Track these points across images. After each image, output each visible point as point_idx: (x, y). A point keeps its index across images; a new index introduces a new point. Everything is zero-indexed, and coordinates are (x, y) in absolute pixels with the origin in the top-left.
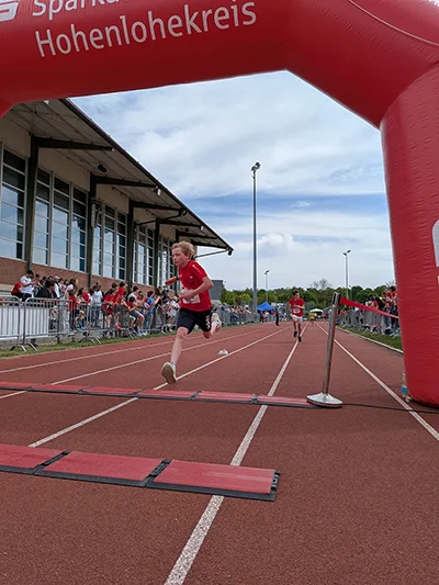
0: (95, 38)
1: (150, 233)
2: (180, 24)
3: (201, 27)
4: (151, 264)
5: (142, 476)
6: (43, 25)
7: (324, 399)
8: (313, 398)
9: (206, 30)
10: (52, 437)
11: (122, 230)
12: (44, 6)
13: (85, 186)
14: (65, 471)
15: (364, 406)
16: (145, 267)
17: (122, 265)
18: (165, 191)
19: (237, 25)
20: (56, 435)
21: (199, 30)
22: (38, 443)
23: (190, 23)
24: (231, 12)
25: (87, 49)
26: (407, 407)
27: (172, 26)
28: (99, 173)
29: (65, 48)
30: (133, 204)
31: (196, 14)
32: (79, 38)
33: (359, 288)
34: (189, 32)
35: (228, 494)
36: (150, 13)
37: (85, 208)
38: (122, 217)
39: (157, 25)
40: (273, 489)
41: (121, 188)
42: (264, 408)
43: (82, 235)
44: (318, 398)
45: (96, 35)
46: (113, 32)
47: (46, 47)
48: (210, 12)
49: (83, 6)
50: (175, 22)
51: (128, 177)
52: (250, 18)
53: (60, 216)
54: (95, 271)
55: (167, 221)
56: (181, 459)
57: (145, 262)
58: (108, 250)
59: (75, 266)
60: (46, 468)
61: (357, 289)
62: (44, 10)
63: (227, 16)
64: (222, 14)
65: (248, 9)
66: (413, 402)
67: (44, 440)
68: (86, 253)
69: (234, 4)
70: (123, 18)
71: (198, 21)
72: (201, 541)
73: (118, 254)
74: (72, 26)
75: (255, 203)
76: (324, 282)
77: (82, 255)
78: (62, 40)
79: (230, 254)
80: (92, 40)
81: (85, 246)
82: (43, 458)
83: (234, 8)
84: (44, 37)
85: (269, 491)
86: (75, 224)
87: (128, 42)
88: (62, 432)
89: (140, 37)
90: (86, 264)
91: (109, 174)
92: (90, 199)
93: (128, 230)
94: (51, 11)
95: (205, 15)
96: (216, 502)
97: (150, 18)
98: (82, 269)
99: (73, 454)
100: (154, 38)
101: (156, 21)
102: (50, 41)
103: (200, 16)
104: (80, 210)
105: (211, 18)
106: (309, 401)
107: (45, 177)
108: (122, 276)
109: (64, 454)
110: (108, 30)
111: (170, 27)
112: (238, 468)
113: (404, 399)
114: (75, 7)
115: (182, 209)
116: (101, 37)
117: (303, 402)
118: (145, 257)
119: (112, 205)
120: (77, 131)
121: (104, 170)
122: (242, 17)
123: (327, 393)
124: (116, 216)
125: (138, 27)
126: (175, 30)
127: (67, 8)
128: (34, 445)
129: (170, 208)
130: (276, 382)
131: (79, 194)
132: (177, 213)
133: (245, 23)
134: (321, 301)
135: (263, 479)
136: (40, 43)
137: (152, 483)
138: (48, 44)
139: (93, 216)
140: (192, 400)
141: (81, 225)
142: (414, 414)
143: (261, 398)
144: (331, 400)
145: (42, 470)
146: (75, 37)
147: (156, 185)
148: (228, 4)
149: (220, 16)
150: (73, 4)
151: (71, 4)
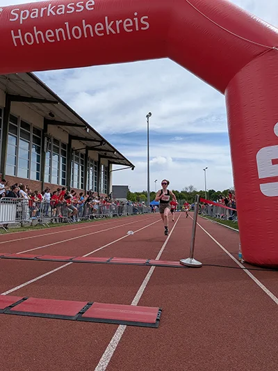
0: (49, 35)
1: (82, 156)
2: (102, 28)
3: (116, 30)
4: (82, 175)
5: (74, 313)
6: (16, 27)
7: (191, 262)
8: (184, 261)
9: (118, 32)
10: (16, 289)
11: (64, 153)
12: (17, 15)
13: (41, 126)
14: (24, 310)
15: (215, 266)
16: (78, 177)
17: (64, 176)
18: (91, 129)
19: (137, 29)
20: (19, 287)
21: (114, 32)
22: (7, 292)
23: (108, 27)
24: (134, 22)
25: (44, 42)
26: (242, 267)
27: (97, 29)
28: (50, 118)
29: (30, 42)
30: (71, 137)
31: (112, 22)
32: (39, 35)
33: (214, 191)
34: (108, 33)
35: (129, 324)
36: (84, 21)
37: (40, 140)
38: (64, 146)
39: (88, 28)
40: (157, 320)
41: (63, 127)
42: (153, 268)
43: (38, 157)
44: (187, 261)
45: (49, 33)
46: (60, 32)
47: (18, 40)
48: (121, 21)
49: (42, 16)
50: (99, 27)
51: (68, 121)
52: (145, 26)
53: (24, 145)
54: (46, 180)
55: (93, 148)
56: (100, 302)
57: (79, 174)
58: (55, 166)
59: (33, 177)
60: (12, 309)
61: (212, 192)
62: (17, 18)
63: (131, 24)
64: (128, 22)
65: (144, 20)
66: (246, 263)
67: (11, 291)
68: (41, 168)
69: (136, 17)
70: (67, 23)
71: (114, 27)
72: (111, 354)
73: (61, 169)
74: (35, 28)
75: (149, 137)
76: (191, 187)
77: (38, 169)
78: (28, 36)
79: (133, 169)
80: (47, 36)
81: (40, 164)
82: (10, 302)
83: (136, 19)
84: (16, 34)
85: (155, 321)
86: (33, 150)
87: (70, 38)
88: (23, 285)
89: (77, 35)
90: (40, 176)
91: (56, 118)
92: (43, 134)
93: (68, 154)
94: (22, 18)
95: (118, 23)
96: (121, 329)
97: (84, 25)
98: (38, 178)
99: (30, 300)
100: (86, 36)
101: (87, 26)
102: (20, 36)
103: (115, 24)
104: (37, 141)
105: (121, 25)
106: (181, 263)
107: (15, 120)
108: (63, 183)
109: (24, 299)
110: (57, 31)
111: (96, 30)
112: (136, 307)
113: (240, 261)
114: (37, 16)
115: (103, 141)
116: (53, 35)
117: (177, 263)
118: (79, 171)
119: (58, 138)
120: (36, 91)
121: (53, 116)
122: (141, 25)
123: (192, 258)
124: (60, 145)
125: (76, 30)
126: (99, 32)
127: (32, 17)
128: (4, 294)
129: (95, 140)
130: (161, 251)
131: (37, 131)
132: (99, 143)
133: (142, 28)
134: (190, 199)
135: (151, 314)
136: (14, 37)
137: (81, 318)
138: (19, 39)
139: (46, 145)
140: (108, 263)
141: (38, 151)
142: (246, 271)
143: (151, 261)
144: (195, 262)
145: (9, 310)
146: (36, 34)
147: (86, 125)
148: (132, 17)
149: (127, 24)
150: (35, 15)
151: (34, 15)
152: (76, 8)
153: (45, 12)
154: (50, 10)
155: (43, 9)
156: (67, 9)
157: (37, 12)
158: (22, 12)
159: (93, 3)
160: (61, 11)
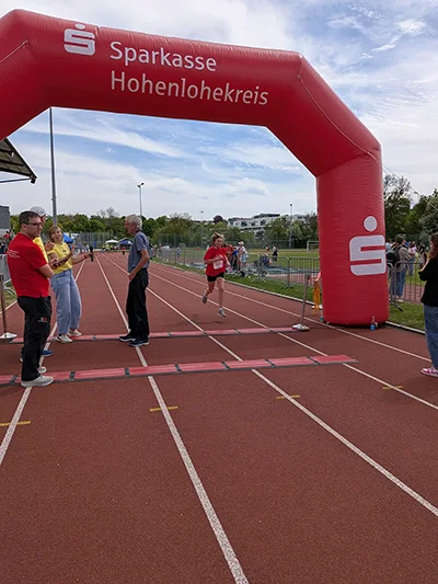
0: (160, 87)
2: (221, 94)
3: (234, 99)
6: (119, 67)
7: (301, 327)
9: (236, 101)
12: (120, 52)
19: (255, 103)
21: (232, 100)
23: (228, 95)
24: (254, 95)
25: (151, 92)
27: (216, 94)
29: (134, 88)
31: (233, 90)
32: (148, 84)
34: (226, 101)
36: (203, 81)
39: (206, 90)
44: (298, 326)
45: (160, 85)
46: (174, 88)
47: (118, 83)
48: (242, 91)
49: (154, 62)
50: (218, 92)
52: (263, 101)
62: (120, 57)
63: (251, 97)
64: (248, 94)
65: (264, 95)
69: (257, 90)
70: (184, 80)
71: (233, 95)
74: (144, 74)
76: (111, 211)
78: (133, 83)
79: (33, 182)
80: (157, 88)
83: (256, 93)
84: (119, 77)
87: (183, 96)
89: (192, 95)
94: (127, 58)
95: (238, 92)
97: (203, 86)
100: (201, 98)
101: (206, 88)
102: (123, 80)
103: (234, 93)
105: (241, 95)
106: (295, 329)
110: (170, 85)
111: (215, 94)
114: (147, 61)
116: (164, 88)
122: (260, 99)
125: (193, 91)
126: (217, 97)
127: (141, 60)
133: (260, 103)
136: (114, 79)
138: (120, 82)
142: (341, 330)
146: (144, 82)
148: (254, 90)
149: (247, 95)
150: (146, 58)
151: (144, 58)
152: (196, 64)
153: (158, 57)
154: (164, 58)
155: (154, 54)
156: (184, 63)
157: (147, 55)
158: (127, 50)
159: (215, 64)
160: (177, 63)
